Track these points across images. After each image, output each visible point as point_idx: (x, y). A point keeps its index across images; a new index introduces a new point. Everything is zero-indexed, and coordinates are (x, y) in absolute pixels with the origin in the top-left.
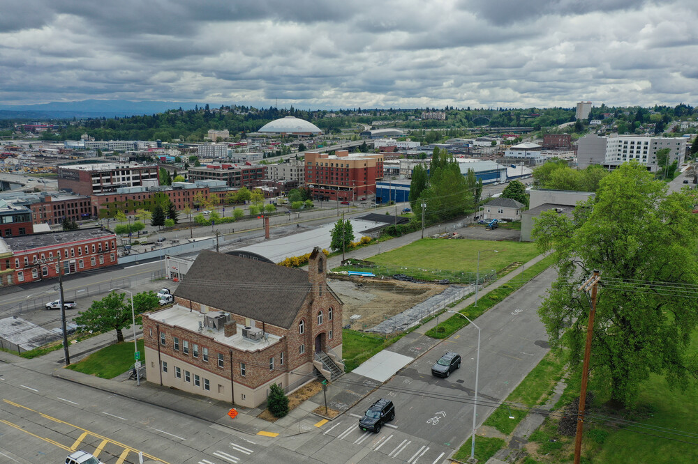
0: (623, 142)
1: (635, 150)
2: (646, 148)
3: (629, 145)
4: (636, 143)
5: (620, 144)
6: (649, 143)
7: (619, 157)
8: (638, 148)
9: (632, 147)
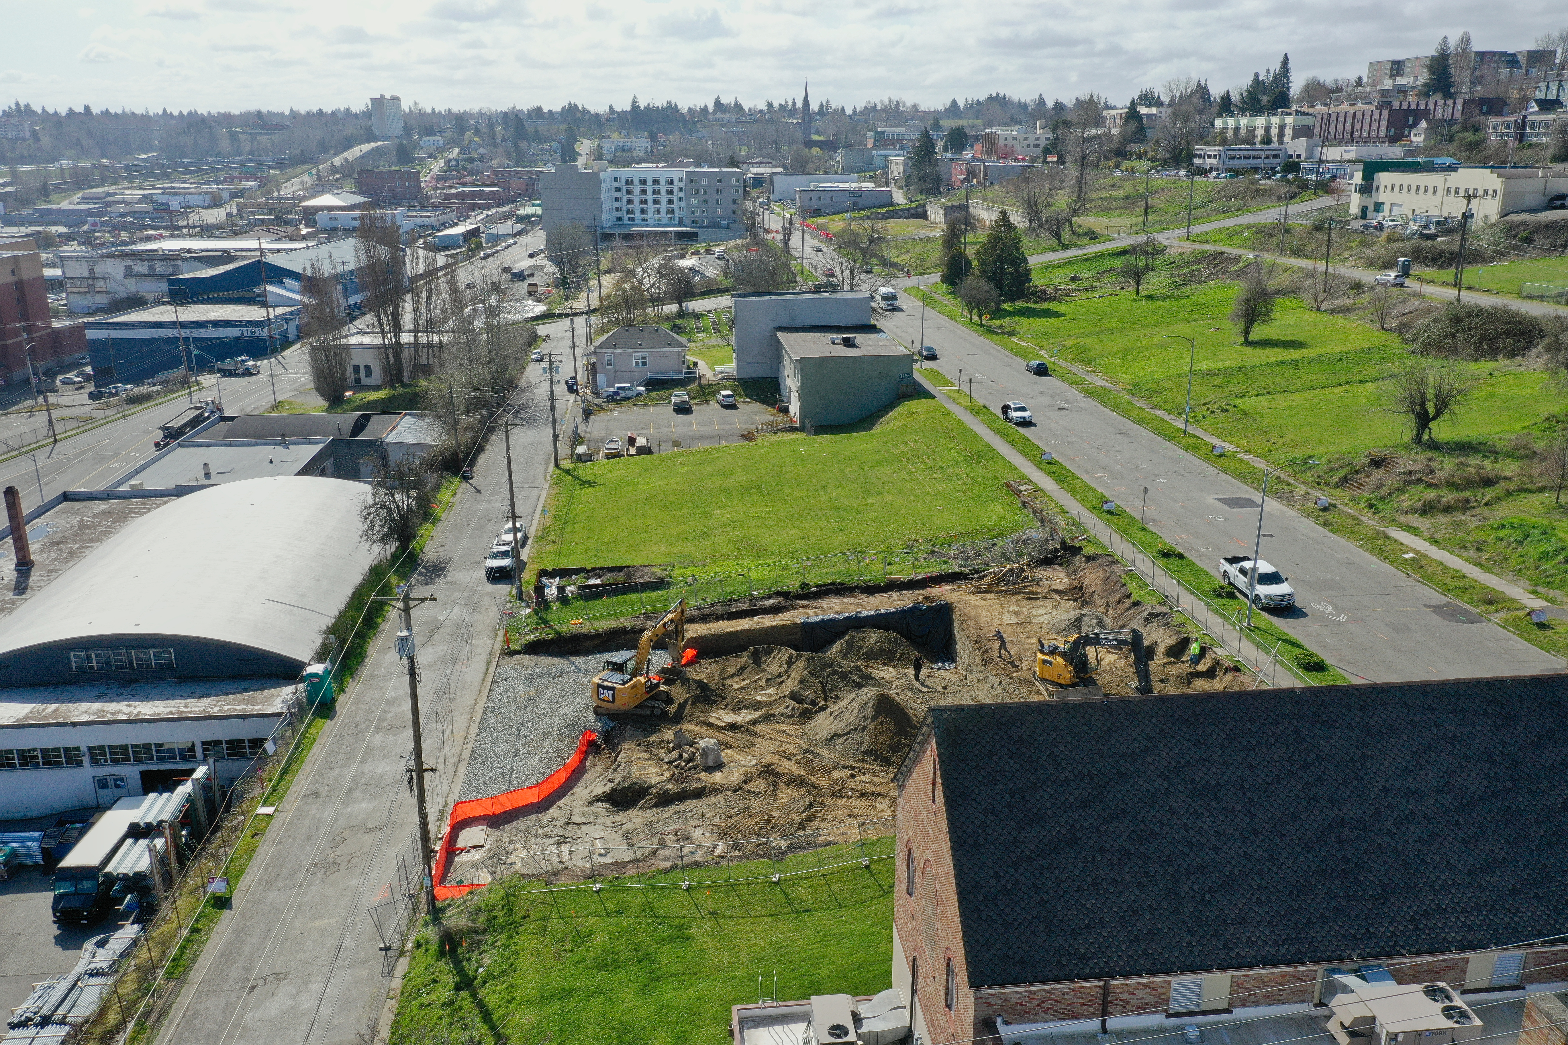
0: (624, 181)
1: (650, 198)
2: (670, 192)
3: (636, 189)
4: (649, 182)
5: (617, 184)
6: (675, 181)
7: (618, 214)
8: (656, 192)
9: (644, 192)
